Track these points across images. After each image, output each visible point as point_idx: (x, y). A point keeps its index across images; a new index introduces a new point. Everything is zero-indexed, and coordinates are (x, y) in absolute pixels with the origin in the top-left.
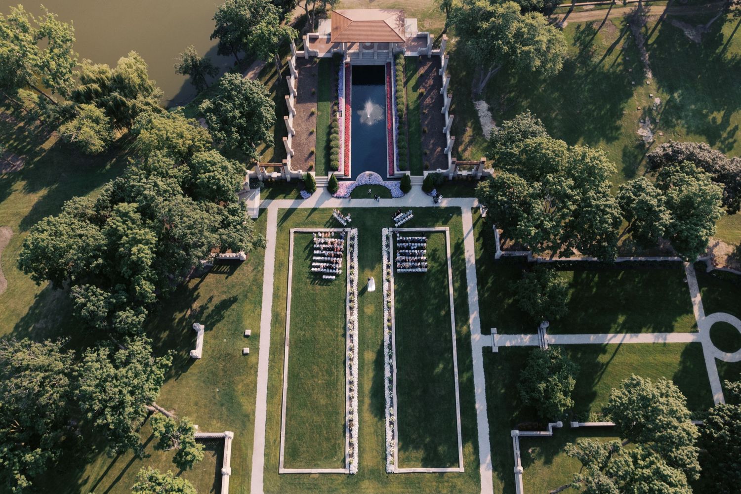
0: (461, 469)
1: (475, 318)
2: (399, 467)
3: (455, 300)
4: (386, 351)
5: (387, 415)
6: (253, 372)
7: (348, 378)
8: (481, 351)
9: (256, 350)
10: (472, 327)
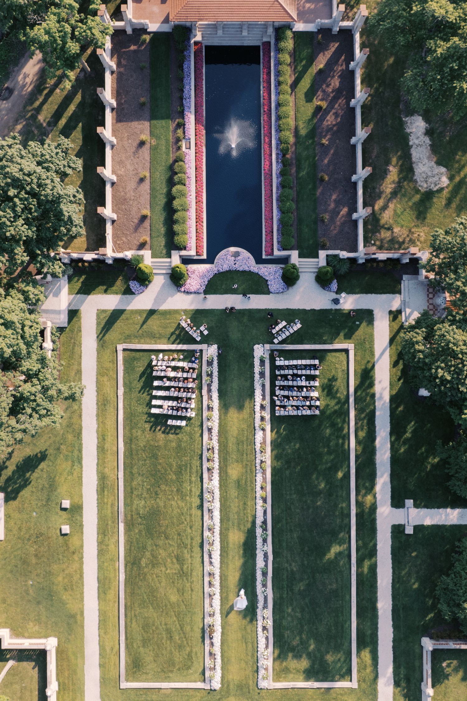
0: (354, 685)
1: (384, 483)
2: (274, 681)
3: (357, 457)
4: (259, 531)
5: (259, 618)
6: (76, 559)
7: (207, 568)
8: (390, 530)
9: (78, 527)
10: (378, 496)
